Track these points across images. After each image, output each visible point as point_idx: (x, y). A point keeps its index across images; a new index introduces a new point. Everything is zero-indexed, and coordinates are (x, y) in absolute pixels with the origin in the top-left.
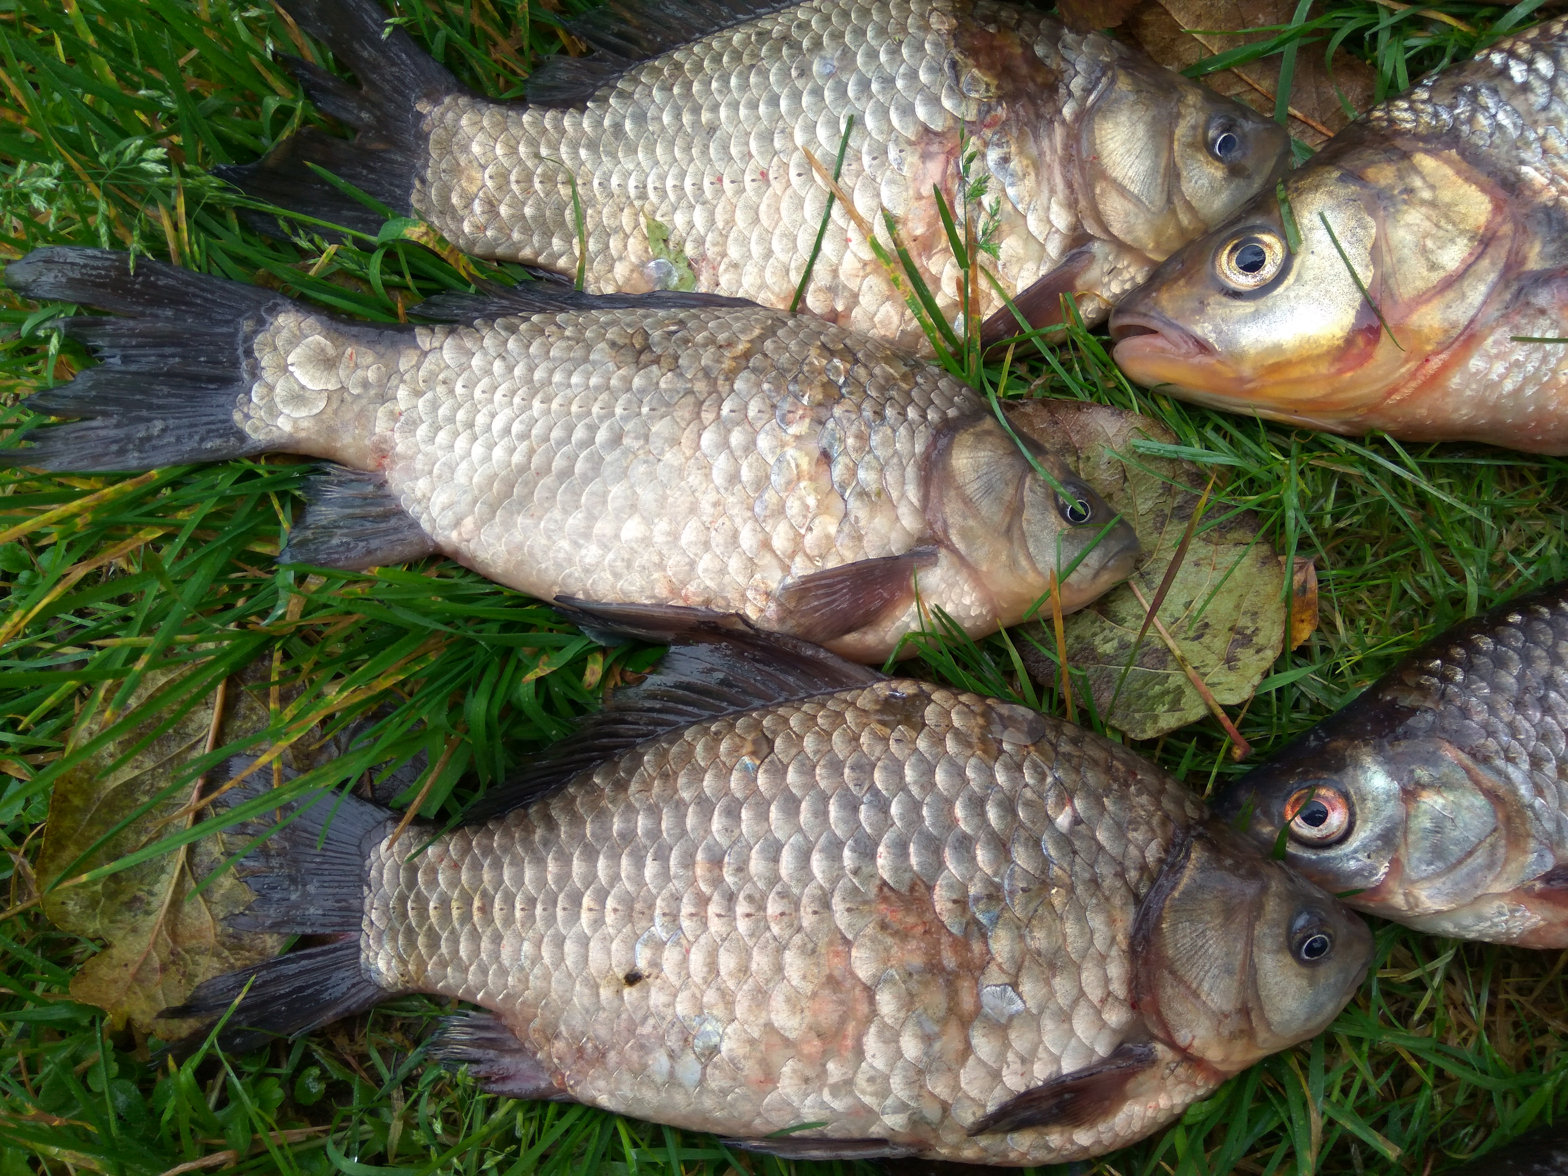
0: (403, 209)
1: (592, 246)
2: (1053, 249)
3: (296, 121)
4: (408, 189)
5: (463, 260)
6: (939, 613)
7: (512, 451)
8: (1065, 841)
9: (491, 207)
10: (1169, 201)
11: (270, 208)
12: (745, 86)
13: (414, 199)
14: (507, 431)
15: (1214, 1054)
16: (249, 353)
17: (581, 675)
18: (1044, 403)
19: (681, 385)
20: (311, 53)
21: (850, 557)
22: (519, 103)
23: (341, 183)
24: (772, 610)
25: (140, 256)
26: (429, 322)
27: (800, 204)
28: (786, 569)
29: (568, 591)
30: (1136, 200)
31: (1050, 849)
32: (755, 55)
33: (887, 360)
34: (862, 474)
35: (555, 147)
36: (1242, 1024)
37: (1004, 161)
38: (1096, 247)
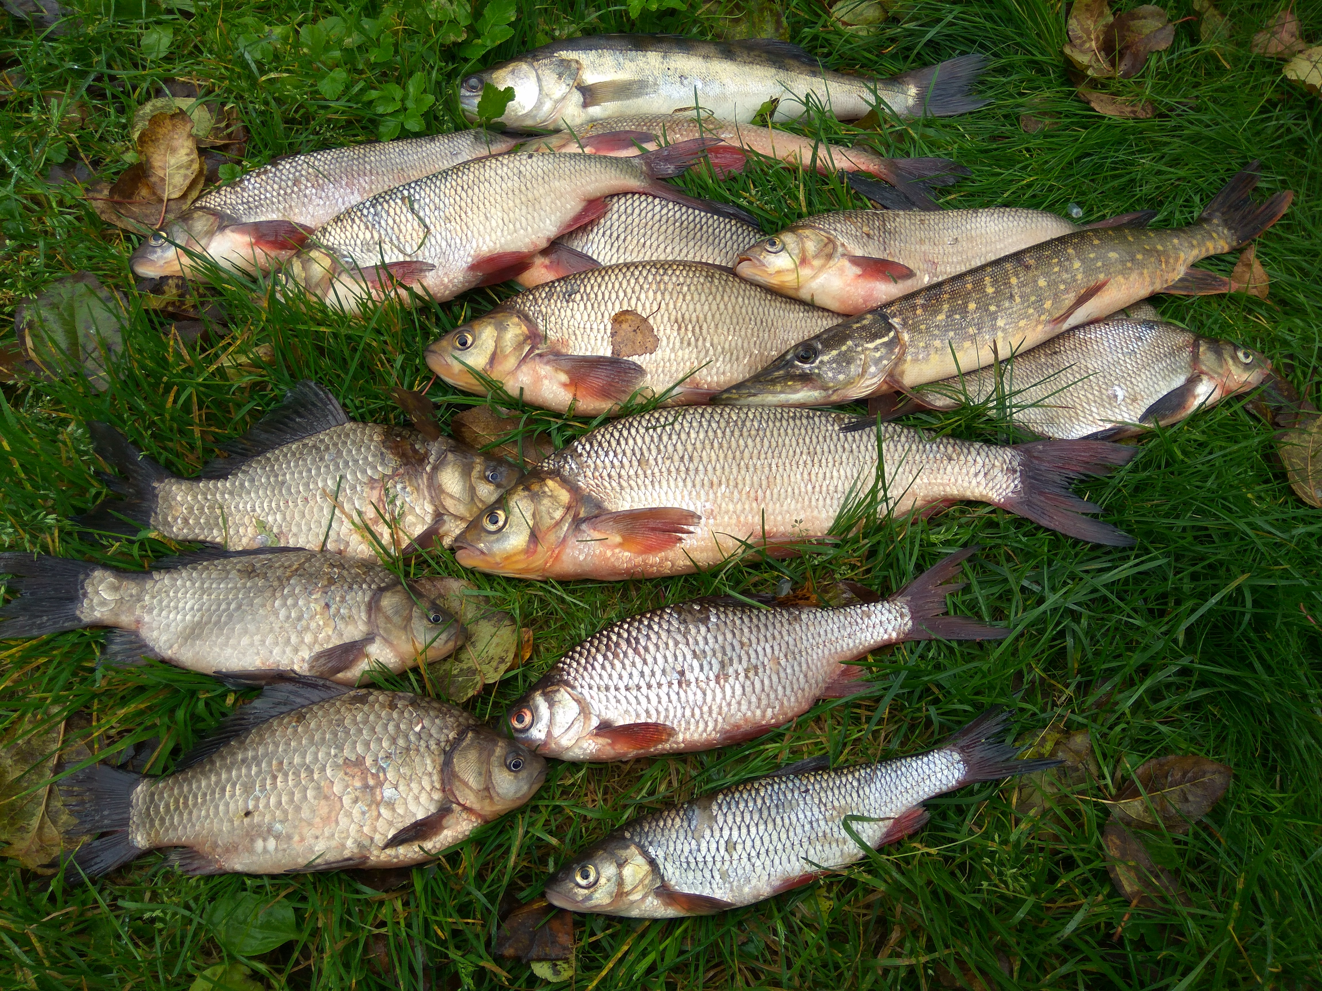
0: (147, 525)
1: (232, 532)
2: (429, 519)
3: (103, 497)
4: (149, 517)
5: (173, 543)
6: (378, 662)
7: (194, 616)
8: (419, 736)
9: (186, 521)
10: (472, 499)
11: (91, 530)
12: (297, 466)
13: (152, 521)
14: (192, 608)
15: (476, 806)
16: (83, 588)
17: (225, 701)
18: (429, 579)
19: (268, 584)
20: (109, 470)
21: (338, 643)
22: (198, 479)
23: (122, 517)
24: (306, 666)
25: (39, 553)
26: (158, 569)
27: (322, 509)
28: (311, 649)
29: (218, 669)
30: (459, 500)
31: (412, 738)
32: (301, 453)
33: (358, 567)
34: (342, 611)
35: (214, 495)
36: (486, 794)
37: (404, 488)
38: (445, 517)
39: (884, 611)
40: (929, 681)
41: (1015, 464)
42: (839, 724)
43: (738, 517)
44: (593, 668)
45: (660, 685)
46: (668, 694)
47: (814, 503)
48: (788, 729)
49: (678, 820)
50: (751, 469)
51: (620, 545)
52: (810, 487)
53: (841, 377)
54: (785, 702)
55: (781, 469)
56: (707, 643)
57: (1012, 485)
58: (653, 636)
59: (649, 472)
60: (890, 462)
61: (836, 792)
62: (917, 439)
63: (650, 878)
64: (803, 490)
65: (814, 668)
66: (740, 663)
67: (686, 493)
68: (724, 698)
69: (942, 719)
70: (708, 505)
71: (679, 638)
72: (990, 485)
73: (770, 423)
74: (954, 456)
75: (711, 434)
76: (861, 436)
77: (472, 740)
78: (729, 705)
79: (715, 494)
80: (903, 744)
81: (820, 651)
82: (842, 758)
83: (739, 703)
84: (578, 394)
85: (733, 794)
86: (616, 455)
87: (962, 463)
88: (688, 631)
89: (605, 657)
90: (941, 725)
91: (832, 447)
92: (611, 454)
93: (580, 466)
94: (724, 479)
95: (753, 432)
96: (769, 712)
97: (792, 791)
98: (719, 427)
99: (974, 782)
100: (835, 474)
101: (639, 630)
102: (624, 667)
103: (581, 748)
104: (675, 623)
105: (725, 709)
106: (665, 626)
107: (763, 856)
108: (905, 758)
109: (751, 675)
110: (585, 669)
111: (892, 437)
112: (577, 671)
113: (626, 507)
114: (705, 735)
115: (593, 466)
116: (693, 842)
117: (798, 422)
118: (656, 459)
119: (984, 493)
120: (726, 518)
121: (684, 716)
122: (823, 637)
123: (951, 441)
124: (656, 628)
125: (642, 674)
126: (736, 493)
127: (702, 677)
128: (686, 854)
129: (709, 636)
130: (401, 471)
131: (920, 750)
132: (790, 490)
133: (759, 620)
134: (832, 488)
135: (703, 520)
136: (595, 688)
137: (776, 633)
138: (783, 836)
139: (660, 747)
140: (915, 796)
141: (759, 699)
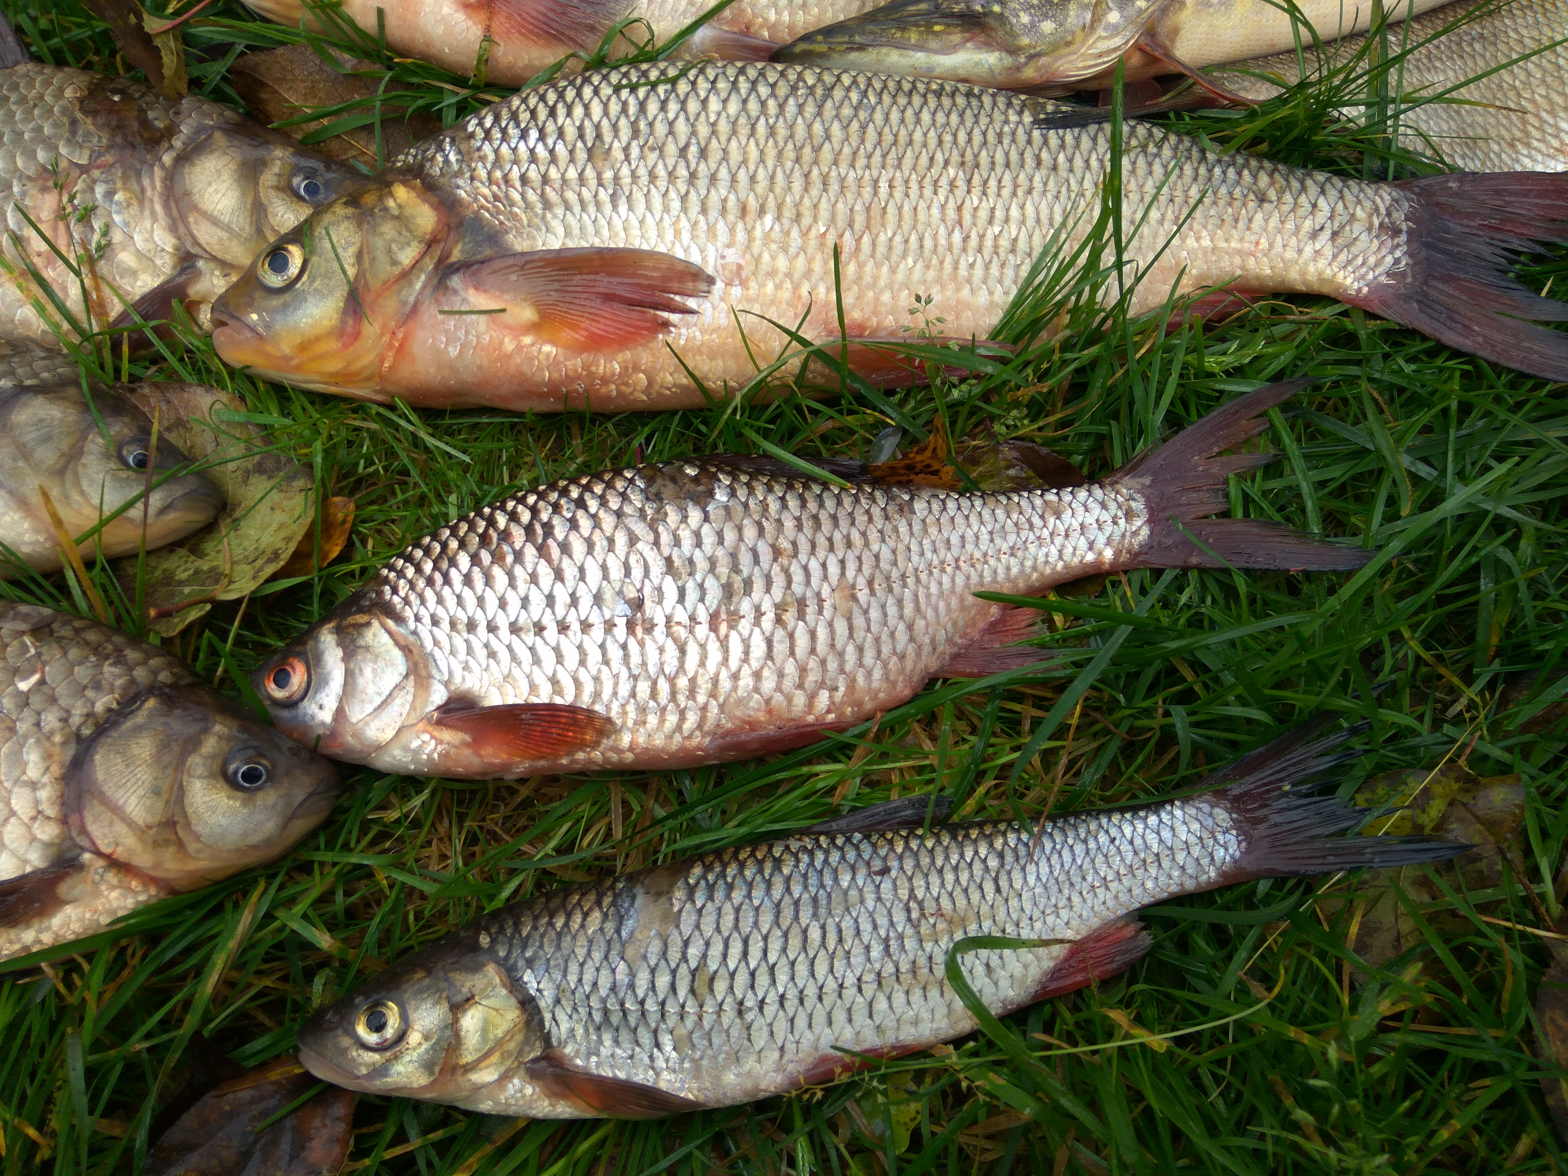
2: (164, 264)
10: (259, 230)
18: (157, 386)
31: (5, 703)
36: (169, 835)
37: (110, 194)
38: (201, 264)
39: (1092, 504)
40: (1176, 652)
41: (1399, 216)
42: (974, 731)
43: (796, 287)
44: (447, 581)
45: (586, 626)
46: (602, 646)
47: (963, 271)
48: (861, 736)
49: (596, 915)
50: (834, 187)
51: (534, 328)
52: (957, 237)
53: (1048, 26)
54: (861, 681)
55: (898, 194)
56: (699, 544)
57: (1389, 260)
58: (585, 523)
59: (608, 175)
60: (1134, 197)
61: (950, 877)
62: (1195, 153)
63: (519, 1037)
64: (942, 241)
65: (930, 613)
66: (768, 590)
67: (684, 223)
68: (725, 661)
69: (1195, 735)
70: (732, 256)
71: (640, 529)
72: (1343, 257)
73: (887, 99)
74: (1272, 194)
75: (753, 106)
76: (1077, 140)
77: (151, 715)
78: (735, 677)
79: (749, 232)
80: (1106, 782)
81: (946, 580)
82: (971, 804)
83: (757, 675)
84: (495, 25)
85: (725, 866)
86: (542, 137)
87: (1286, 208)
88: (661, 516)
89: (475, 559)
90: (1196, 747)
91: (1014, 156)
92: (534, 134)
93: (465, 157)
94: (771, 204)
95: (847, 111)
96: (823, 699)
97: (853, 869)
98: (773, 95)
99: (1258, 876)
100: (1015, 212)
101: (556, 508)
102: (512, 584)
103: (406, 749)
104: (636, 499)
105: (725, 684)
106: (614, 503)
107: (771, 1009)
108: (1109, 812)
109: (789, 617)
110: (430, 582)
111: (1144, 148)
112: (412, 585)
113: (555, 243)
114: (678, 738)
115: (491, 157)
116: (622, 966)
117: (946, 102)
118: (626, 150)
119: (1328, 273)
120: (770, 287)
121: (633, 695)
122: (955, 551)
123: (1267, 164)
124: (593, 505)
125: (550, 600)
126: (795, 234)
127: (681, 615)
128: (603, 992)
129: (706, 529)
130: (109, 158)
131: (1143, 798)
132: (913, 238)
133: (822, 505)
134: (1004, 243)
135: (719, 285)
136: (445, 625)
137: (855, 536)
138: (821, 969)
139: (581, 756)
140: (1123, 897)
141: (803, 670)
